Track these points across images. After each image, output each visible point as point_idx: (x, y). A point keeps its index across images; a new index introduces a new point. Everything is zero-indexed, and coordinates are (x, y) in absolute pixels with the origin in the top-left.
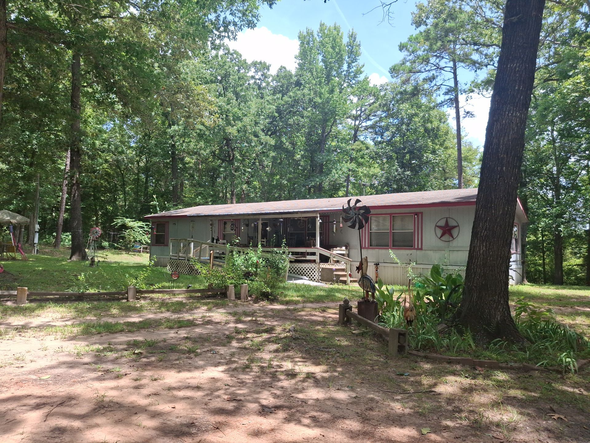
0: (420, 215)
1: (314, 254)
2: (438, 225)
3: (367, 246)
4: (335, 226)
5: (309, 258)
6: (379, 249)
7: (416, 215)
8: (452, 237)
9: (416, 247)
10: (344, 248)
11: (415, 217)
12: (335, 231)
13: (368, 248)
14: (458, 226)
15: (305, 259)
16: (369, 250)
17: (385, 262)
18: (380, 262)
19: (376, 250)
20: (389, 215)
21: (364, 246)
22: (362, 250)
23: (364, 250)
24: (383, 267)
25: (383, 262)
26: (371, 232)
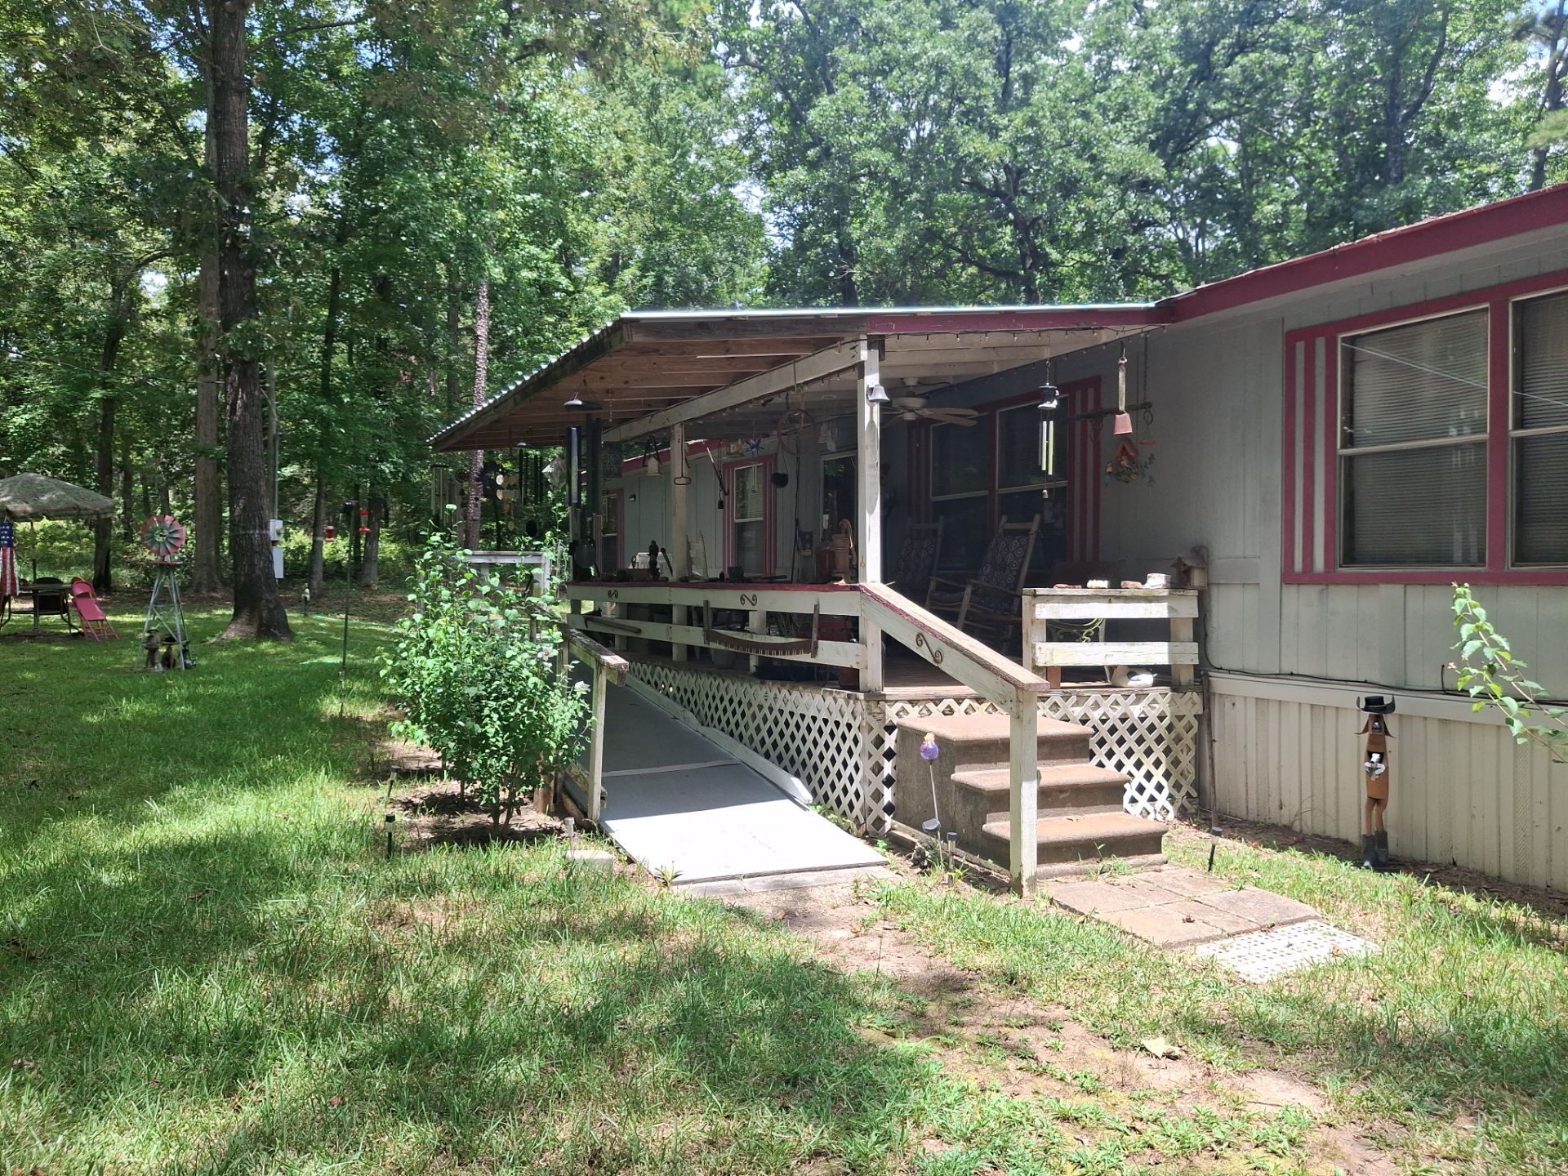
1: (847, 629)
3: (1319, 564)
4: (1048, 430)
5: (831, 653)
6: (1407, 581)
10: (1157, 581)
12: (1047, 463)
13: (1327, 580)
15: (805, 658)
16: (1332, 588)
17: (1447, 686)
18: (1415, 681)
19: (1385, 590)
20: (1487, 305)
21: (1298, 566)
22: (1291, 592)
23: (1305, 589)
24: (1433, 729)
25: (1439, 686)
26: (1350, 459)
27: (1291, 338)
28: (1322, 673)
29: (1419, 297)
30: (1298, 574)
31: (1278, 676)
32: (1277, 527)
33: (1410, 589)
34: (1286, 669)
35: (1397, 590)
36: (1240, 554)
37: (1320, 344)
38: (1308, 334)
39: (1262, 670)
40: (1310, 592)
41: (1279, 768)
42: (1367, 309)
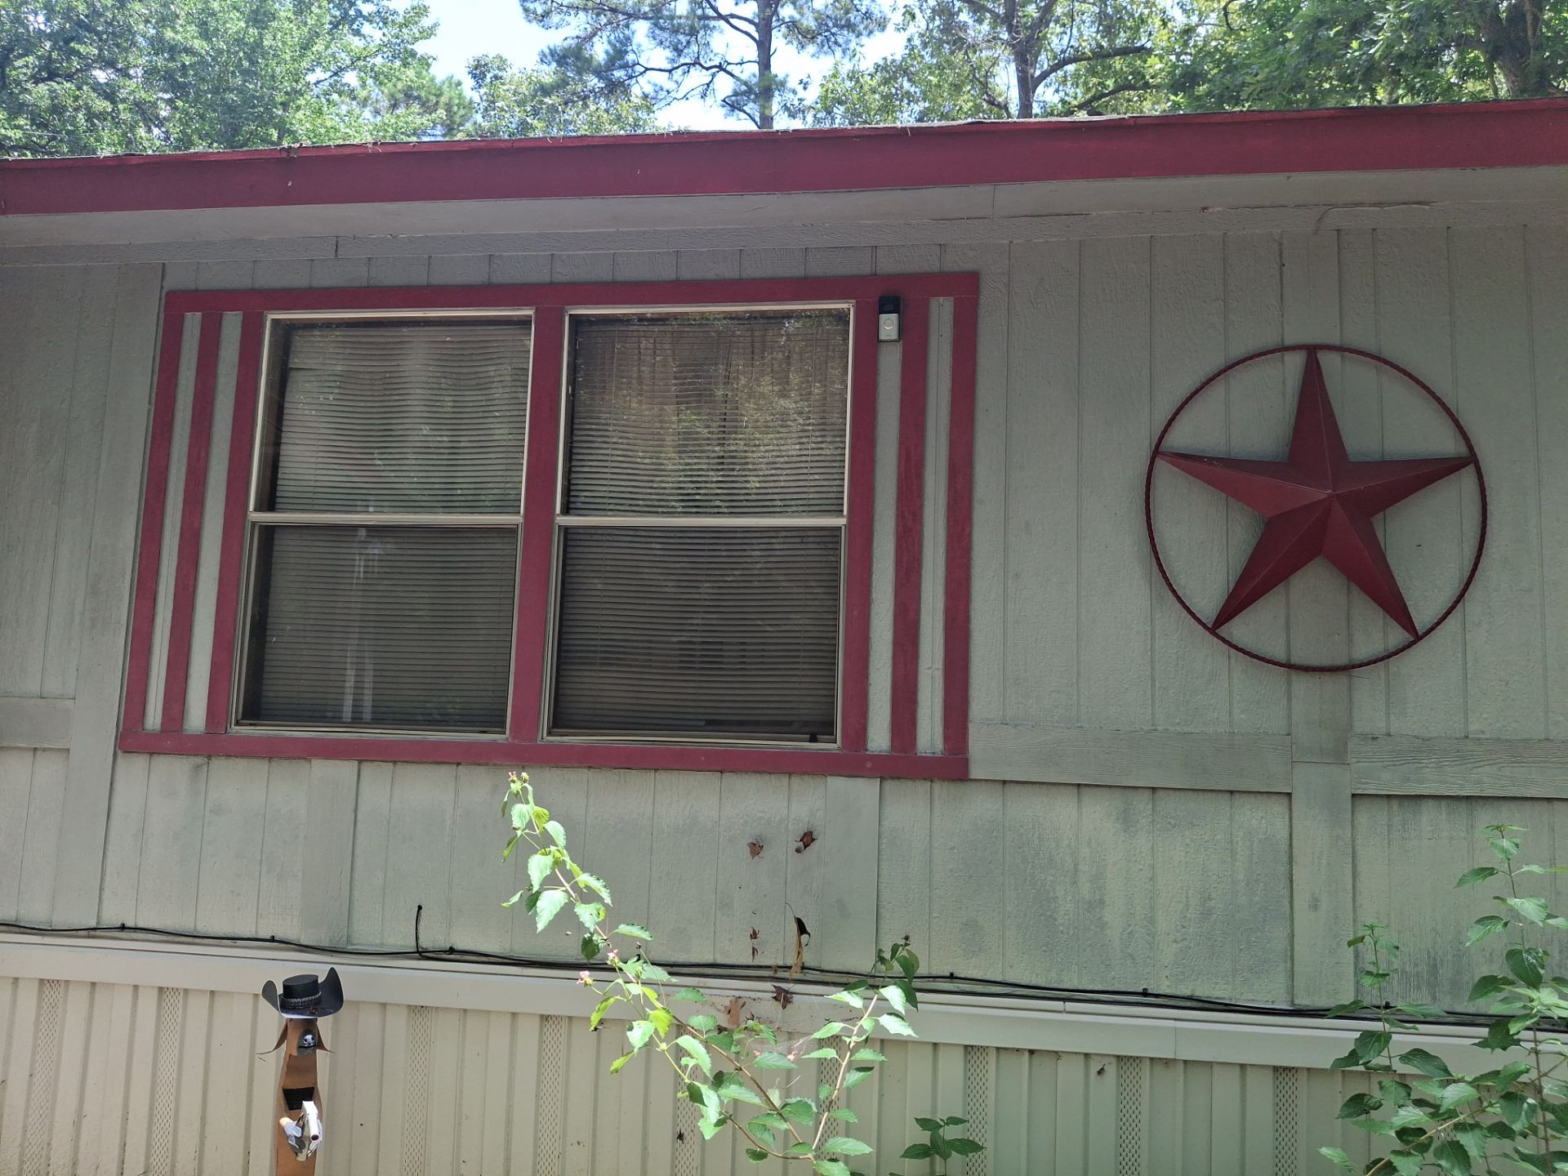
0: (941, 312)
2: (1182, 438)
3: (196, 717)
6: (366, 754)
7: (890, 303)
8: (1395, 608)
9: (879, 738)
11: (869, 342)
13: (209, 747)
14: (1470, 459)
16: (218, 764)
17: (425, 943)
18: (367, 934)
19: (321, 768)
20: (529, 312)
21: (154, 718)
22: (134, 767)
23: (162, 763)
24: (398, 1023)
25: (409, 944)
26: (269, 533)
27: (176, 304)
28: (184, 923)
29: (418, 277)
30: (152, 735)
31: (91, 932)
32: (117, 644)
33: (368, 769)
34: (111, 917)
35: (345, 769)
36: (33, 687)
37: (232, 325)
38: (213, 303)
39: (59, 921)
40: (173, 770)
41: (77, 1124)
42: (325, 278)
